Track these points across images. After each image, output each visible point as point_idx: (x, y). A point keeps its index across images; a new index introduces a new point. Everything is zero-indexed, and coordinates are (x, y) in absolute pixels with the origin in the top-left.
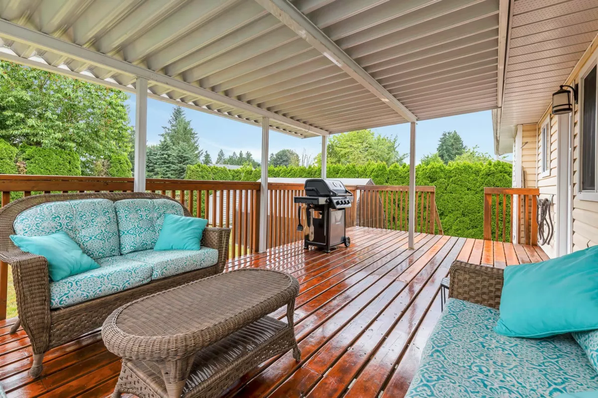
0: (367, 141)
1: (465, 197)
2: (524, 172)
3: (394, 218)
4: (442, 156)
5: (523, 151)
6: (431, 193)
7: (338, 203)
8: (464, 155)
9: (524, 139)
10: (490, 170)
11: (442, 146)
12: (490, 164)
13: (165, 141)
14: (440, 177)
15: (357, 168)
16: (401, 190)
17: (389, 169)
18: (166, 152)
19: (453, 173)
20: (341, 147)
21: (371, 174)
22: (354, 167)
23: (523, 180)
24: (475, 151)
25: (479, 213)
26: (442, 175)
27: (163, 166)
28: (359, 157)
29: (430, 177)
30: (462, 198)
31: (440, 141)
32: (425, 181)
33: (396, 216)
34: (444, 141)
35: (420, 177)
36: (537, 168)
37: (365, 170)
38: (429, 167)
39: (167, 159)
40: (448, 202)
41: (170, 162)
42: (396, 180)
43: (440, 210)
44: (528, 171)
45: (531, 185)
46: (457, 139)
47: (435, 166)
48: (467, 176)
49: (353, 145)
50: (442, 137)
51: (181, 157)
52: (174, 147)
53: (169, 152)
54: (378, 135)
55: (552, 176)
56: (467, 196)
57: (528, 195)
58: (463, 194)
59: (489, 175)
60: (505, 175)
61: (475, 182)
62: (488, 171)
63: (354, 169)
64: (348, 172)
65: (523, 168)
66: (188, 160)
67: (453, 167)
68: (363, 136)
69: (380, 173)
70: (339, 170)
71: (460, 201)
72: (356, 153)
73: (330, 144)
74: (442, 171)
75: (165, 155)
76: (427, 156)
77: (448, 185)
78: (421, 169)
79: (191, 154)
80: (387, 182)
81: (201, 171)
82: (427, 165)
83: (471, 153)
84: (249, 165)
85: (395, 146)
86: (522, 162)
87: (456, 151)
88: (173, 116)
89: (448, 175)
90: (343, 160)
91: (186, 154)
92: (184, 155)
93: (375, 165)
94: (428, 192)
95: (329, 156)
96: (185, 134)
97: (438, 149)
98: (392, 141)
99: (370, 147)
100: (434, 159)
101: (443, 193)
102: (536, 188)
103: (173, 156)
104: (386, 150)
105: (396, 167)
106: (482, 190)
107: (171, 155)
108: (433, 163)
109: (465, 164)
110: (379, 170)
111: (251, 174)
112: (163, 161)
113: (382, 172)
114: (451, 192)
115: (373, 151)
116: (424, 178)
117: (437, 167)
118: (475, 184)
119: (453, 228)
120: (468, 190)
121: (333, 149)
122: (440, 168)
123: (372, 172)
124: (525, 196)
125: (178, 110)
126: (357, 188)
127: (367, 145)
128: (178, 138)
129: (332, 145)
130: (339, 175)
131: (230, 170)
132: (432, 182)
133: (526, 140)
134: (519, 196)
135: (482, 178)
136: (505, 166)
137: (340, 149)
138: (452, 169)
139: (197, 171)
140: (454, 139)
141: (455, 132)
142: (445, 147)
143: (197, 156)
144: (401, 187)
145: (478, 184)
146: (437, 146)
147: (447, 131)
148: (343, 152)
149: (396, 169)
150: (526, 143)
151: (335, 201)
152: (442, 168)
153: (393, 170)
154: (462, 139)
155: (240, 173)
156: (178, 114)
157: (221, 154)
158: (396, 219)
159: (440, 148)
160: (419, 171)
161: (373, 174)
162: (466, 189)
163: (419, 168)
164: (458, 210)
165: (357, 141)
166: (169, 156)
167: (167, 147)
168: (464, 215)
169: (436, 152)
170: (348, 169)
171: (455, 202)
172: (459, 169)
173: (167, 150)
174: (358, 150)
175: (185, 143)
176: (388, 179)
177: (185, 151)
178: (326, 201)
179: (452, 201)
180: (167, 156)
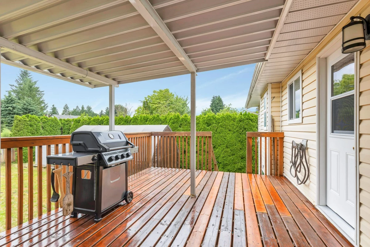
0: (170, 99)
1: (227, 135)
2: (273, 119)
3: (185, 152)
4: (213, 110)
5: (272, 104)
6: (209, 137)
7: (110, 159)
8: (225, 109)
9: (273, 94)
10: (241, 118)
11: (212, 104)
12: (241, 114)
13: (10, 96)
14: (213, 123)
15: (161, 117)
16: (186, 135)
17: (181, 118)
18: (11, 105)
19: (221, 120)
20: (153, 104)
21: (170, 121)
22: (158, 116)
23: (272, 126)
24: (230, 107)
25: (235, 146)
26: (214, 121)
27: (8, 116)
28: (164, 110)
29: (207, 123)
30: (226, 136)
31: (212, 101)
32: (204, 126)
33: (186, 150)
34: (213, 101)
35: (201, 123)
36: (281, 117)
37: (166, 118)
38: (206, 116)
39: (12, 111)
40: (218, 139)
41: (15, 113)
42: (186, 125)
43: (214, 145)
44: (276, 119)
45: (277, 129)
46: (220, 100)
47: (210, 116)
48: (229, 122)
49: (161, 102)
50: (213, 99)
51: (26, 109)
52: (19, 101)
53: (13, 105)
54: (176, 96)
55: (303, 123)
56: (229, 135)
57: (276, 138)
58: (226, 133)
59: (241, 121)
60: (250, 121)
61: (233, 126)
62: (240, 119)
63: (158, 118)
64: (154, 120)
65: (272, 116)
66: (33, 111)
67: (221, 116)
68: (167, 96)
69: (176, 120)
70: (148, 119)
71: (225, 139)
72: (162, 107)
73: (145, 101)
74: (214, 119)
75: (9, 108)
76: (205, 110)
77: (218, 128)
78: (201, 118)
79: (36, 107)
80: (180, 127)
81: (30, 121)
82: (205, 115)
83: (228, 108)
84: (85, 115)
85: (187, 104)
86: (271, 112)
87: (220, 107)
88: (20, 77)
89: (218, 121)
90: (154, 112)
91: (31, 107)
92: (29, 107)
93: (173, 114)
94: (206, 137)
95: (145, 109)
96: (31, 91)
97: (210, 106)
98: (185, 100)
99: (172, 104)
100: (209, 111)
101: (215, 133)
102: (281, 132)
103: (19, 108)
104: (181, 106)
105: (186, 116)
106: (237, 131)
107: (16, 107)
108: (209, 114)
109: (227, 114)
110: (175, 118)
111: (79, 122)
112: (8, 112)
113: (177, 120)
114: (219, 133)
115: (173, 106)
116: (204, 124)
117: (211, 116)
118: (233, 127)
119: (221, 156)
120: (229, 131)
121: (147, 104)
122: (213, 117)
123: (170, 120)
124: (274, 138)
125: (25, 72)
126: (151, 134)
127: (170, 102)
128: (24, 94)
129: (147, 102)
130: (148, 122)
131: (61, 120)
132: (208, 126)
133: (274, 95)
134: (271, 138)
135: (237, 123)
136: (249, 116)
137: (152, 104)
138: (220, 117)
139: (25, 121)
140: (219, 100)
141: (219, 97)
142: (214, 105)
143: (42, 109)
144: (186, 133)
145: (235, 127)
146: (210, 104)
147: (215, 96)
148: (154, 107)
149: (186, 118)
150: (274, 97)
151: (106, 158)
152: (214, 117)
153: (184, 119)
154: (223, 101)
155: (70, 121)
156: (25, 74)
157: (66, 108)
158: (186, 153)
159: (212, 106)
160: (200, 119)
161: (171, 121)
162: (228, 130)
163: (200, 117)
164: (224, 144)
165: (163, 99)
166: (14, 108)
167: (12, 101)
168: (227, 147)
169: (209, 108)
170: (154, 118)
171: (222, 139)
172: (224, 117)
173: (11, 104)
174: (164, 105)
175: (30, 98)
176: (181, 124)
177: (30, 104)
178: (93, 159)
179: (220, 138)
180: (11, 108)
